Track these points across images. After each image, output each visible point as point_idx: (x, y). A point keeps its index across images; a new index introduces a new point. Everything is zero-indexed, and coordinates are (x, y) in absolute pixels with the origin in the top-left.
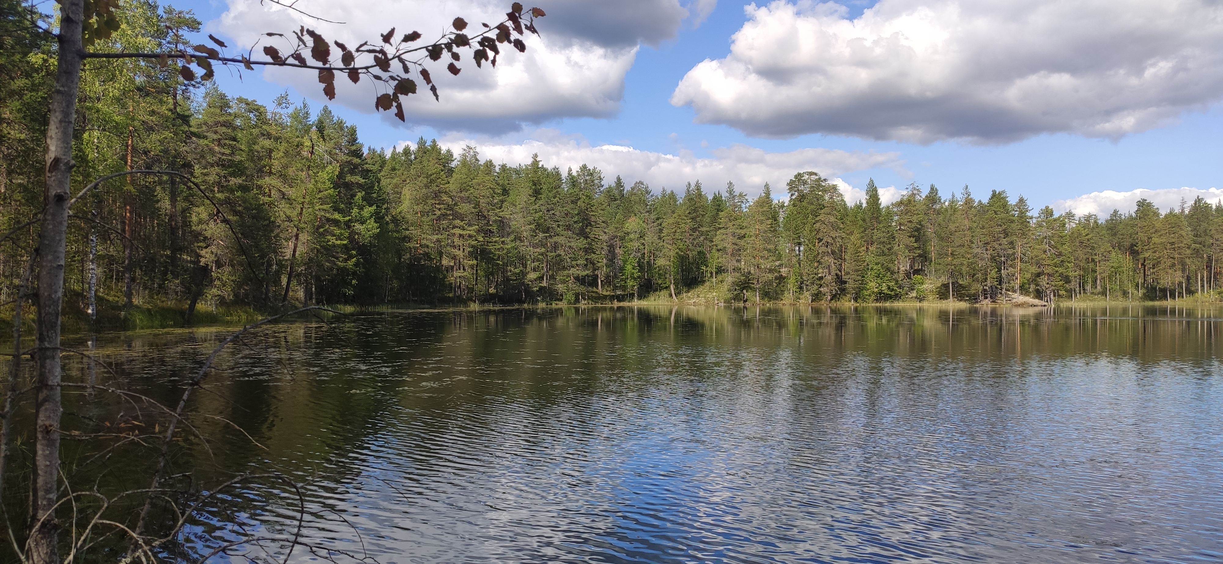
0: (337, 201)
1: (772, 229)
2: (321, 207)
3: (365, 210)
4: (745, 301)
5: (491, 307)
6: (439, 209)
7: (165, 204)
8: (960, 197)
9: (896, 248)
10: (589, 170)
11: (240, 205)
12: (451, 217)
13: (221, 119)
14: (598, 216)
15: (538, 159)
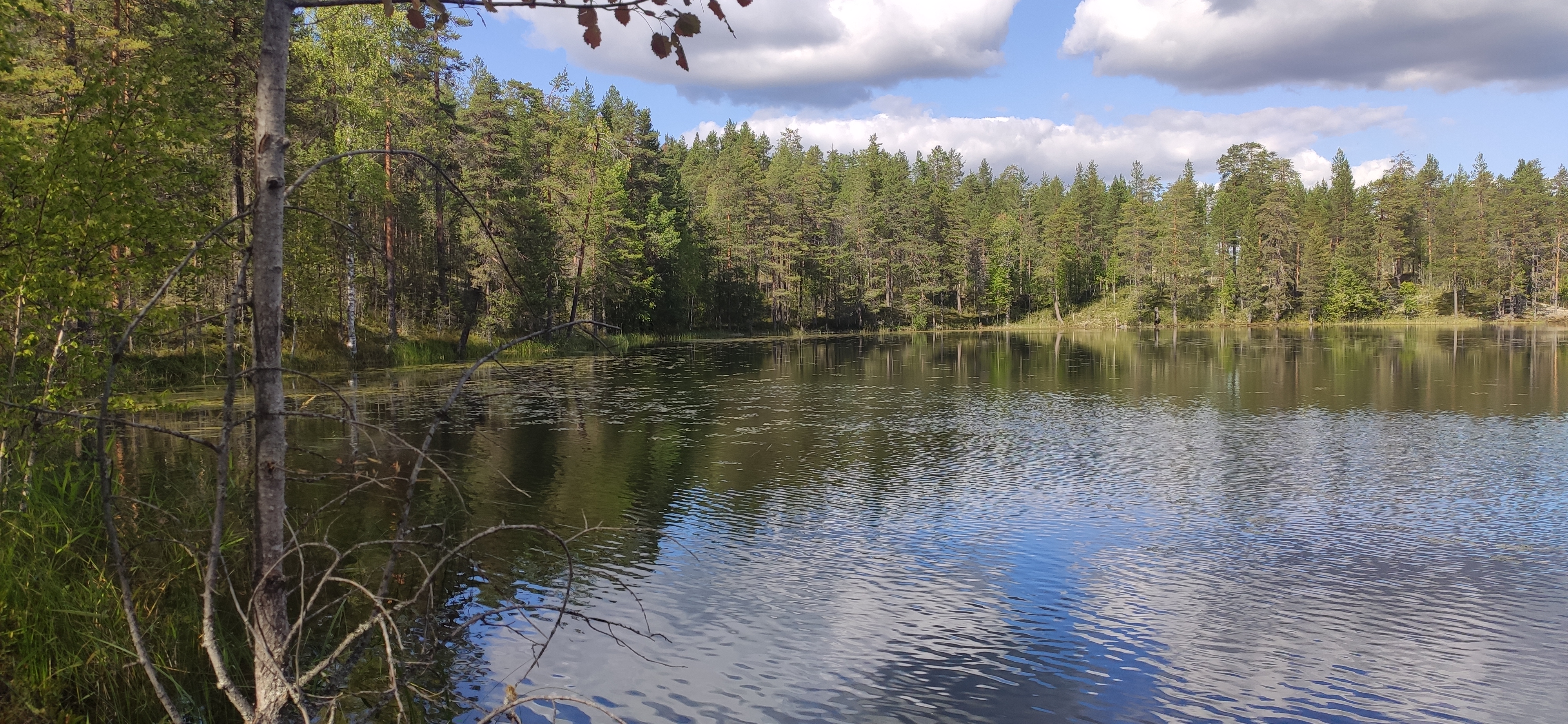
0: (628, 205)
1: (1196, 224)
2: (610, 213)
3: (663, 216)
4: (1157, 322)
5: (819, 335)
6: (753, 212)
7: (431, 215)
8: (1470, 171)
9: (1375, 244)
10: (945, 153)
11: (515, 214)
12: (768, 222)
13: (491, 108)
14: (956, 213)
15: (877, 142)
